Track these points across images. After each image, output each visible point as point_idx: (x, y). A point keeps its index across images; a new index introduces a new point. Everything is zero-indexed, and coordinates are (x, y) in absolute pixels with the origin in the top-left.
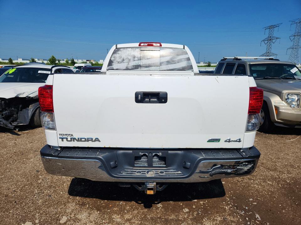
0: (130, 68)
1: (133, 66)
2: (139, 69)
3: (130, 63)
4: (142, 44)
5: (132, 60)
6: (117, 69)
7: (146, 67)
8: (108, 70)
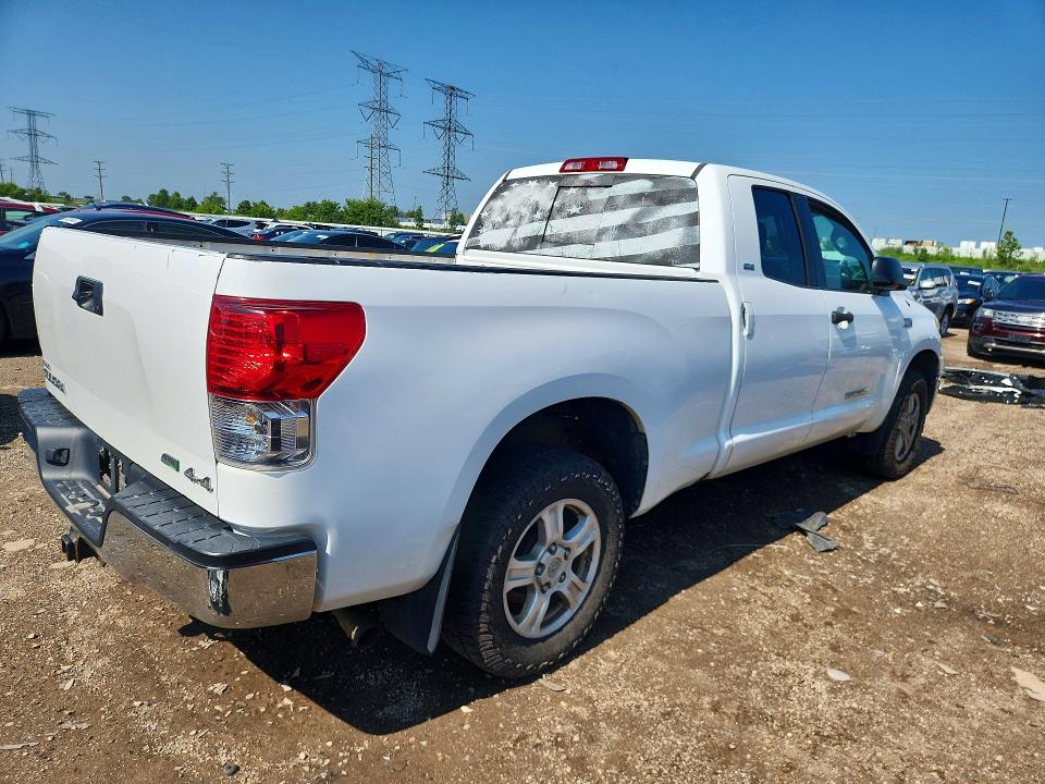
0: (515, 245)
1: (524, 239)
2: (536, 251)
3: (519, 229)
4: (570, 167)
5: (526, 220)
6: (486, 248)
7: (558, 243)
8: (467, 248)
